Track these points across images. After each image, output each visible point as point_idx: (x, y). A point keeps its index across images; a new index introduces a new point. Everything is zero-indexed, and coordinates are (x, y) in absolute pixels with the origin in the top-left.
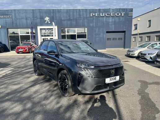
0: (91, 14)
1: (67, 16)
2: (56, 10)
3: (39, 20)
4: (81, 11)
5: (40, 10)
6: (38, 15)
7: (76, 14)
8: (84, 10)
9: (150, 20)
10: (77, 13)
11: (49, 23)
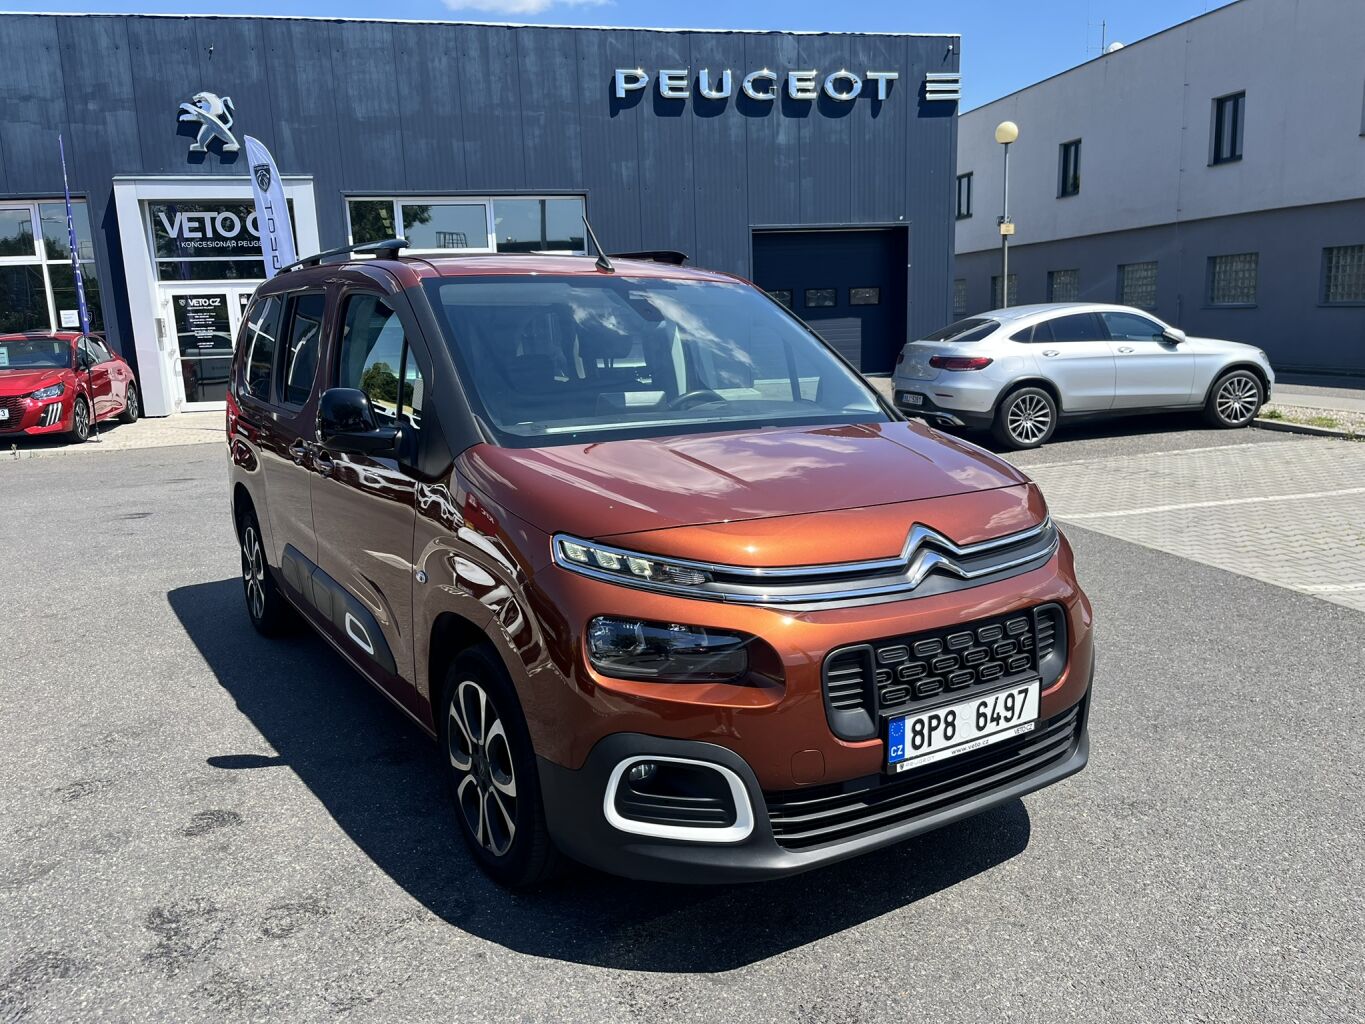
0: (620, 74)
1: (405, 91)
2: (296, 30)
3: (126, 117)
4: (528, 42)
5: (138, 27)
6: (118, 73)
7: (487, 74)
8: (556, 41)
9: (1077, 143)
10: (496, 67)
11: (234, 146)
